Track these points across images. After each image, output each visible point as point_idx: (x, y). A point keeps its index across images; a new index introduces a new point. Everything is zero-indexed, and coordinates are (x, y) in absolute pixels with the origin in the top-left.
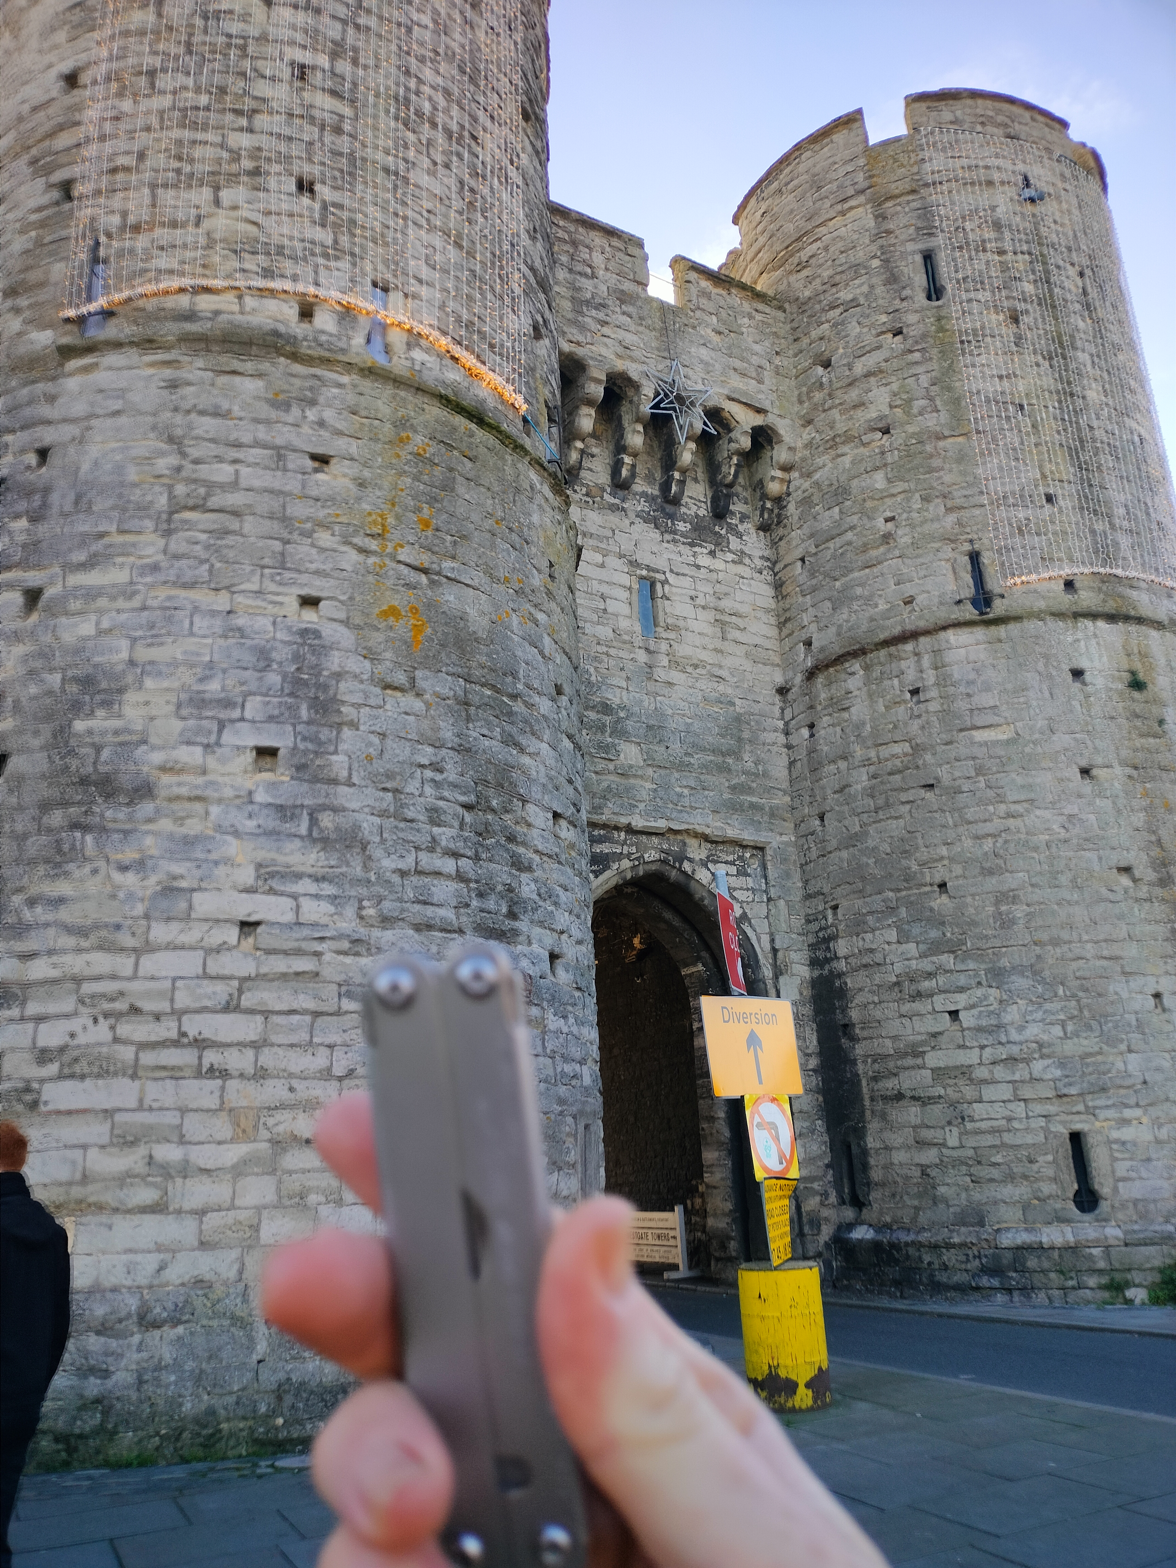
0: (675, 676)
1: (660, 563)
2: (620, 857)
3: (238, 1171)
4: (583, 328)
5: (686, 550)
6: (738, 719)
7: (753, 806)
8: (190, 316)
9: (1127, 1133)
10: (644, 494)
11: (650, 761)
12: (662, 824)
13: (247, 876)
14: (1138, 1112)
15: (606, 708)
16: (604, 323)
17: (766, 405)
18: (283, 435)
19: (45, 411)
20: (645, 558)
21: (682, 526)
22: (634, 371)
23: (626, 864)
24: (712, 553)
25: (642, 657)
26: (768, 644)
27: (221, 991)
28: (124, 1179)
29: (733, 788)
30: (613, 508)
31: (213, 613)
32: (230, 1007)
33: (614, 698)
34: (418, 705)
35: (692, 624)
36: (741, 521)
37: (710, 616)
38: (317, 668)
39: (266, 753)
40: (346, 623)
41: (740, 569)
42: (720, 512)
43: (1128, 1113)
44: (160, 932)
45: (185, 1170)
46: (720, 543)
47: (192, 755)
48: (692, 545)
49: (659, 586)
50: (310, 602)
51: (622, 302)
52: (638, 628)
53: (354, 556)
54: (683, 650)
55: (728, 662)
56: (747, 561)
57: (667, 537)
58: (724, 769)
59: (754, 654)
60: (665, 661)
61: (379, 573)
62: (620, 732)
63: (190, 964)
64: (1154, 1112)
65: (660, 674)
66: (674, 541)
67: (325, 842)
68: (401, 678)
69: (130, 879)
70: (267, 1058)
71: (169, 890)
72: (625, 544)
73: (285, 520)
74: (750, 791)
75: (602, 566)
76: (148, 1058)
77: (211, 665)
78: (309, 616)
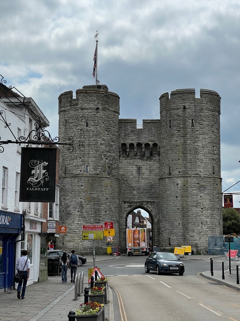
0: (142, 181)
1: (141, 165)
2: (133, 205)
3: (78, 240)
4: (126, 138)
5: (146, 162)
6: (152, 185)
7: (153, 197)
8: (72, 174)
9: (173, 238)
10: (139, 155)
11: (138, 193)
12: (139, 201)
13: (77, 220)
14: (175, 236)
15: (132, 187)
16: (129, 137)
17: (155, 140)
18: (79, 184)
19: (64, 182)
20: (139, 164)
21: (145, 158)
22: (133, 142)
23: (134, 206)
24: (150, 161)
25: (137, 179)
26: (158, 173)
27: (76, 228)
28: (72, 240)
29: (150, 195)
30: (134, 158)
31: (74, 200)
32: (77, 229)
33: (133, 185)
34: (90, 205)
35: (146, 173)
36: (155, 155)
37: (149, 171)
38: (82, 204)
39: (78, 211)
40: (84, 200)
41: (155, 162)
42: (151, 154)
43: (174, 236)
44: (73, 224)
45: (75, 240)
46: (151, 159)
47: (74, 212)
48: (146, 161)
49: (141, 168)
50: (81, 198)
51: (132, 132)
52: (137, 175)
53: (84, 194)
54: (144, 177)
55: (151, 177)
56: (156, 161)
57: (143, 160)
58: (149, 192)
59: (155, 175)
60: (141, 179)
61: (86, 195)
62: (133, 190)
63: (74, 226)
64: (176, 236)
65: (140, 181)
66: (144, 161)
67: (83, 218)
68: (88, 204)
69: (71, 221)
70: (79, 233)
71: (73, 221)
72: (136, 163)
73: (79, 192)
74: (153, 195)
75: (132, 167)
76: (73, 232)
77: (75, 205)
78: (81, 200)
